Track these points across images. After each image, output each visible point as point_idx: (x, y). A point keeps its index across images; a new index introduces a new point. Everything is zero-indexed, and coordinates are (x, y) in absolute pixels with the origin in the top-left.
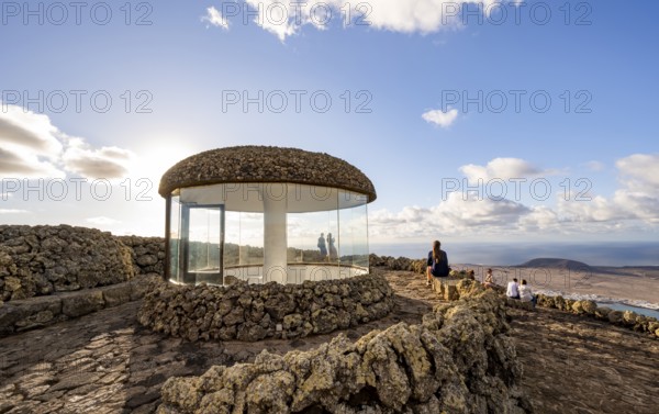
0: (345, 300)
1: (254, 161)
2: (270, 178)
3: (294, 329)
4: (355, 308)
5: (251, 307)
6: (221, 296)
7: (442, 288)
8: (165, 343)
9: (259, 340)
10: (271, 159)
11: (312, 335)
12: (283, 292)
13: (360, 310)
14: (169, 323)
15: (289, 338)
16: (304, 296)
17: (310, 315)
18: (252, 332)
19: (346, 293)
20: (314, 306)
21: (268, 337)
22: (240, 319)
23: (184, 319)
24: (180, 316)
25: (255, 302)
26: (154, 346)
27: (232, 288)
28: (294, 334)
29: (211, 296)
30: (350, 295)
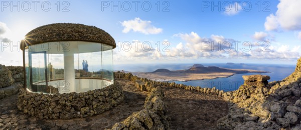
0: (107, 98)
1: (62, 30)
2: (70, 39)
3: (86, 113)
4: (111, 101)
5: (65, 105)
6: (51, 100)
7: (140, 86)
8: (30, 119)
9: (70, 119)
10: (70, 29)
11: (94, 115)
12: (79, 97)
13: (113, 102)
14: (30, 110)
15: (84, 117)
16: (89, 98)
17: (93, 107)
18: (67, 116)
19: (107, 95)
20: (94, 103)
21: (74, 118)
22: (60, 110)
23: (36, 110)
24: (34, 108)
25: (66, 103)
26: (26, 120)
27: (55, 96)
28: (86, 116)
29: (46, 100)
30: (109, 96)
